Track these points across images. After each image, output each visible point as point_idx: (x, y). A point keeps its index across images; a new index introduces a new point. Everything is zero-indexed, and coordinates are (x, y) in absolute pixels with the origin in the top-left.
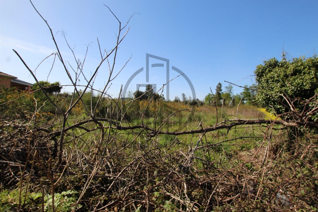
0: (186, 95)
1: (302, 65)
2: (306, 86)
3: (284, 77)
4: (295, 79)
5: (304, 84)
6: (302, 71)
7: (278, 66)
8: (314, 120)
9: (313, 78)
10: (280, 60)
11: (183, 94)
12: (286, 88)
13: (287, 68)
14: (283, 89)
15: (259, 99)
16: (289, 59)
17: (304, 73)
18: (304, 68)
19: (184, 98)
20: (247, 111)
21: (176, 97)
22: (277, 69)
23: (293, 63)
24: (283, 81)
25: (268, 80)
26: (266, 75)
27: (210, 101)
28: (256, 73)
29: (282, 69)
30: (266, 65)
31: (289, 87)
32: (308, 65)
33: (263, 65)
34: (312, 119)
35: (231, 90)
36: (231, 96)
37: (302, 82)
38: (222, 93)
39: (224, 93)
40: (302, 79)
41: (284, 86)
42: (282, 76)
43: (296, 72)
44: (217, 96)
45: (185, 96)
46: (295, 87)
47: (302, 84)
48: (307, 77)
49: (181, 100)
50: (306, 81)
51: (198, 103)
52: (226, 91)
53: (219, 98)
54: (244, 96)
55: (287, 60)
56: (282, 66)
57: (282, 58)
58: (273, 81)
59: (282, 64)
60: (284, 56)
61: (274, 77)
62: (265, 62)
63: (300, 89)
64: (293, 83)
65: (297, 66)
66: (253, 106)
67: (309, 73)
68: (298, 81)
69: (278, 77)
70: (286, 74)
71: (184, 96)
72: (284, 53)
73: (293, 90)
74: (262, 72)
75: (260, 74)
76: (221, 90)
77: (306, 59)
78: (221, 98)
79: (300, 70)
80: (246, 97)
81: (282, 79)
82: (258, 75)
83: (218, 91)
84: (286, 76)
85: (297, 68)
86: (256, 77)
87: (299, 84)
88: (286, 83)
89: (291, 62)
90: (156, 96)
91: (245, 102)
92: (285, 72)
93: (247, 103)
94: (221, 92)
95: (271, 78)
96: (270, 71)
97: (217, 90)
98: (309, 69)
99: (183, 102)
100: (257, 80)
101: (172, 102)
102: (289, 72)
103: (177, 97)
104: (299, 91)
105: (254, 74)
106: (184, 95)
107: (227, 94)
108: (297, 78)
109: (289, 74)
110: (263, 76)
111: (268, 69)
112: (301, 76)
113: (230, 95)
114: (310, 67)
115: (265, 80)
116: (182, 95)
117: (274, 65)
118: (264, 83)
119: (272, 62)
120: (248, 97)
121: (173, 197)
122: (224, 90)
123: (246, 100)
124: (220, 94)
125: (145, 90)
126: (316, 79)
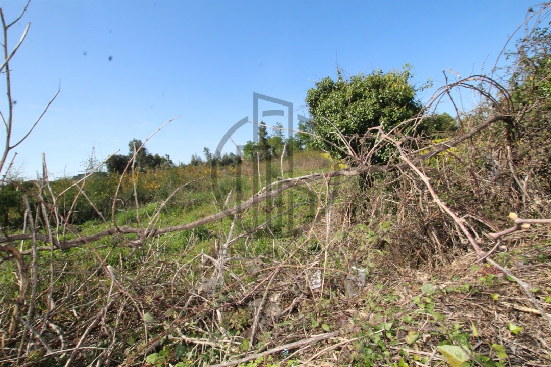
0: (210, 149)
1: (361, 85)
2: (369, 114)
3: (344, 104)
4: (356, 106)
5: (367, 112)
6: (362, 95)
7: (335, 88)
8: (383, 159)
9: (375, 103)
10: (335, 79)
11: (205, 148)
12: (348, 121)
13: (345, 91)
14: (345, 122)
15: (317, 140)
16: (347, 79)
17: (366, 97)
18: (365, 90)
19: (209, 156)
20: (307, 160)
21: (193, 156)
22: (333, 94)
23: (351, 84)
24: (342, 110)
25: (324, 111)
26: (321, 104)
27: (252, 154)
28: (308, 101)
29: (340, 93)
30: (318, 88)
31: (351, 118)
32: (368, 86)
33: (316, 88)
34: (382, 158)
35: (281, 131)
36: (283, 141)
37: (365, 110)
38: (269, 137)
39: (272, 137)
40: (364, 105)
41: (345, 118)
42: (340, 103)
43: (357, 97)
44: (262, 144)
45: (210, 152)
46: (358, 117)
47: (365, 112)
48: (369, 102)
49: (204, 159)
50: (368, 109)
51: (234, 161)
52: (273, 134)
53: (265, 146)
54: (301, 138)
55: (344, 80)
56: (339, 89)
57: (338, 77)
58: (331, 112)
59: (338, 86)
60: (339, 73)
61: (331, 106)
62: (317, 84)
63: (364, 119)
64: (354, 112)
65: (356, 88)
66: (314, 152)
67: (370, 97)
68: (360, 109)
69: (336, 105)
70: (345, 100)
71: (208, 152)
72: (339, 70)
73: (356, 123)
74: (316, 100)
75: (313, 102)
76: (266, 134)
77: (365, 77)
78: (269, 147)
79: (360, 93)
80: (303, 139)
81: (342, 107)
82: (311, 105)
83: (262, 136)
84: (346, 103)
85: (357, 90)
86: (308, 107)
87: (361, 113)
88: (346, 113)
89: (349, 82)
90: (154, 159)
91: (303, 147)
92: (344, 97)
93: (306, 148)
94: (267, 136)
95: (328, 107)
96: (325, 97)
97: (260, 134)
98: (370, 91)
99: (207, 163)
100: (311, 112)
101: (186, 166)
102: (348, 97)
103: (195, 156)
104: (362, 122)
105: (305, 104)
106: (206, 150)
107: (276, 137)
108: (358, 104)
109: (348, 100)
110: (318, 105)
111: (322, 95)
112: (362, 101)
113: (281, 139)
114: (370, 88)
115: (321, 111)
116: (203, 150)
117: (328, 88)
118: (319, 116)
119: (327, 84)
120: (307, 139)
121: (198, 342)
122: (271, 133)
123: (305, 143)
124: (266, 139)
125: (129, 151)
126: (379, 104)
